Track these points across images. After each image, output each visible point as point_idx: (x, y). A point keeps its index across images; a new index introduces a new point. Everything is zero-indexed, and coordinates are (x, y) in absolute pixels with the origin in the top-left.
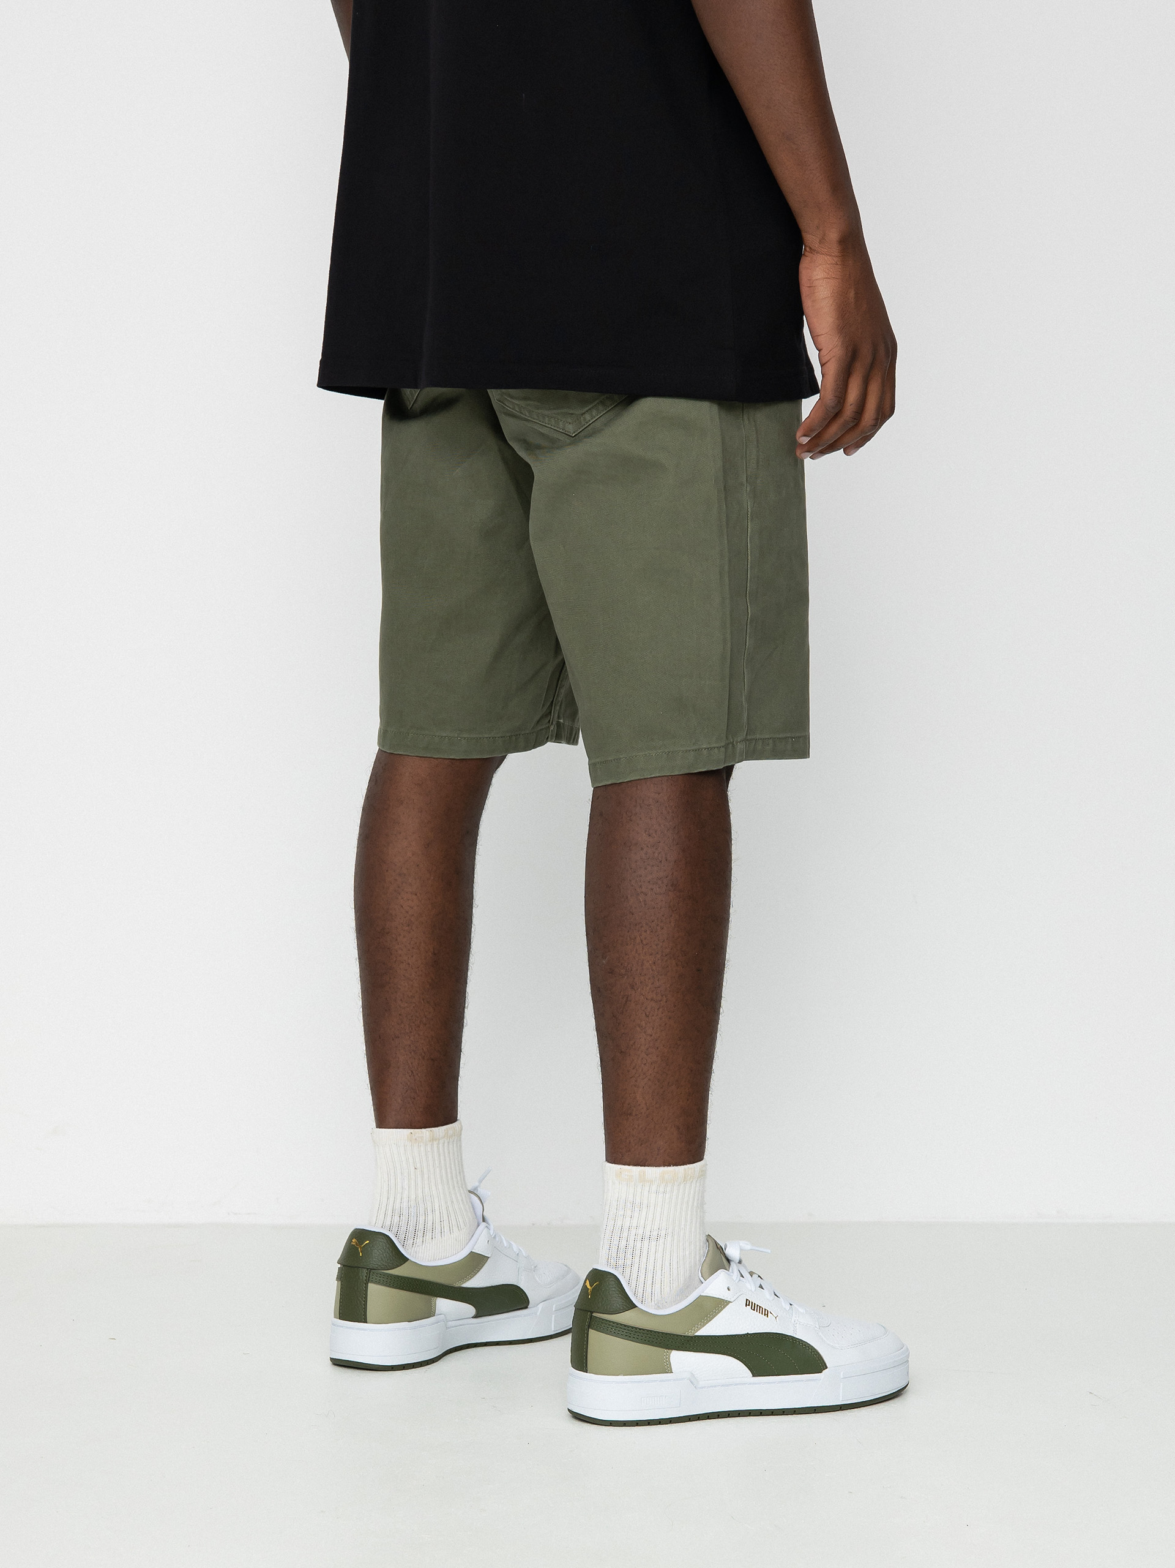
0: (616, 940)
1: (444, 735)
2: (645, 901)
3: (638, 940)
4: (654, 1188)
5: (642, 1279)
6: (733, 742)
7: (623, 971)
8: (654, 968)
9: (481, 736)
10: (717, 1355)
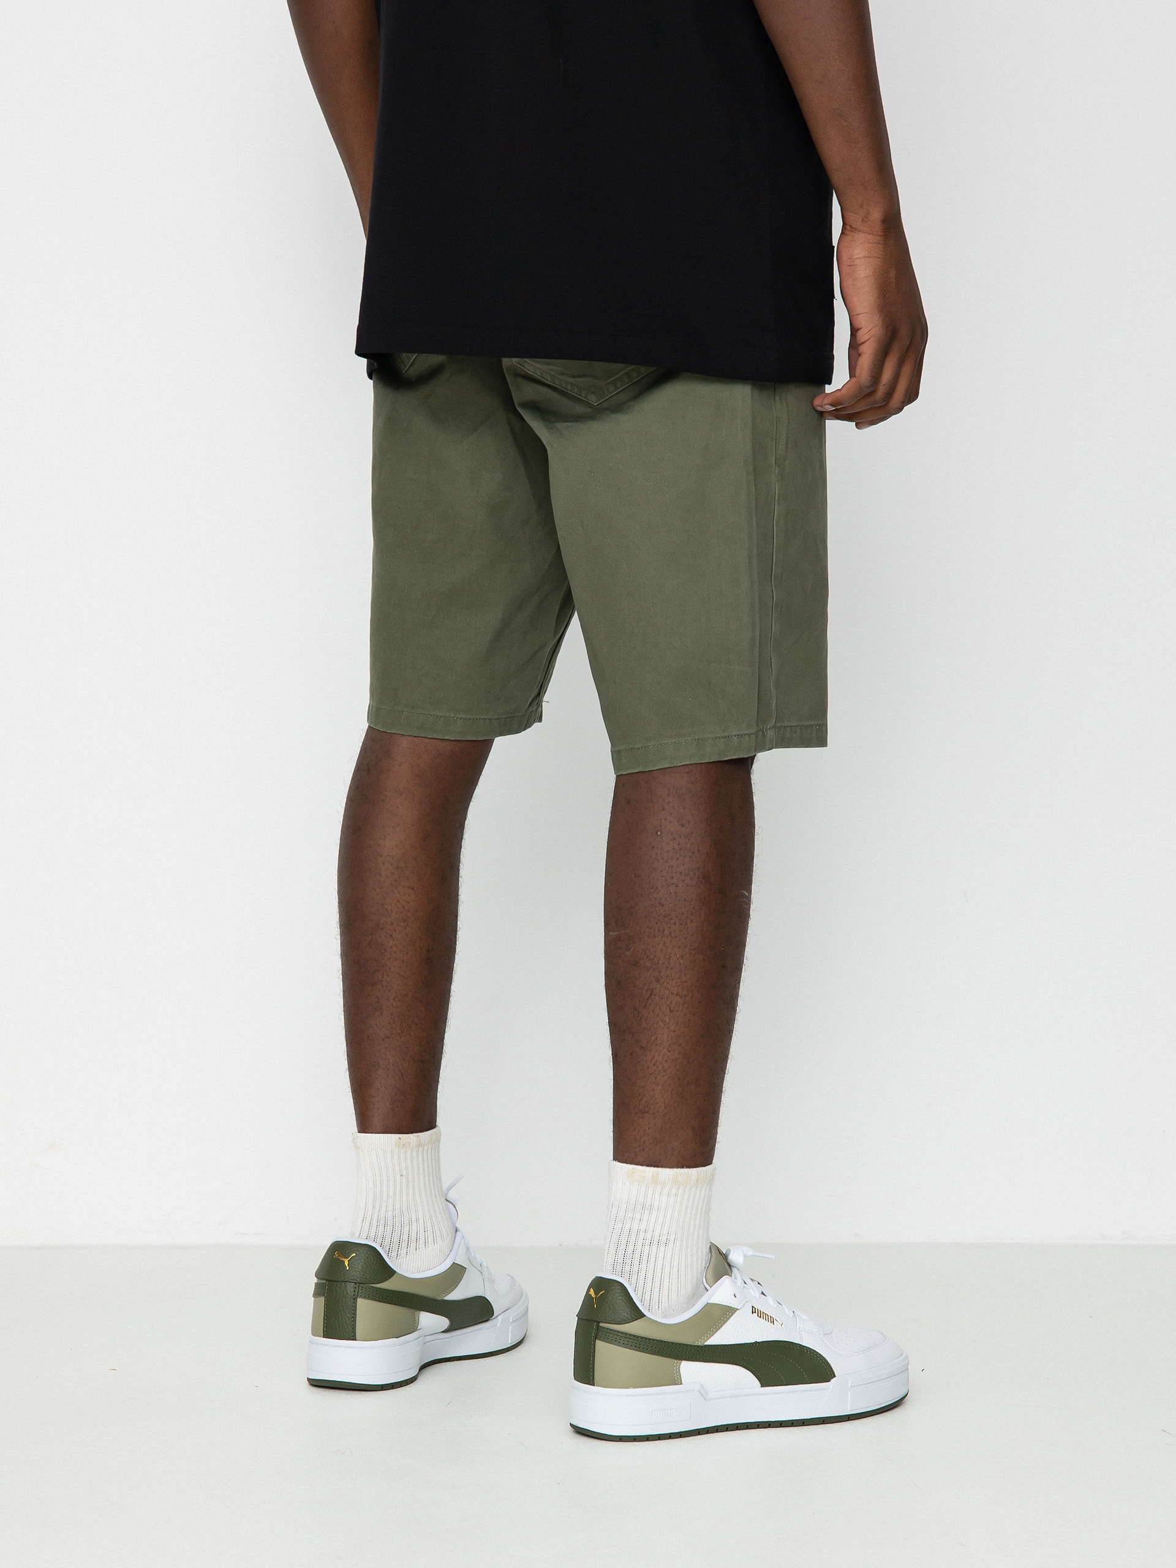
0: (642, 932)
1: (440, 714)
2: (676, 892)
3: (667, 932)
4: (666, 1190)
5: (648, 1288)
6: (763, 729)
7: (648, 964)
8: (682, 962)
9: (477, 717)
10: (727, 1365)
